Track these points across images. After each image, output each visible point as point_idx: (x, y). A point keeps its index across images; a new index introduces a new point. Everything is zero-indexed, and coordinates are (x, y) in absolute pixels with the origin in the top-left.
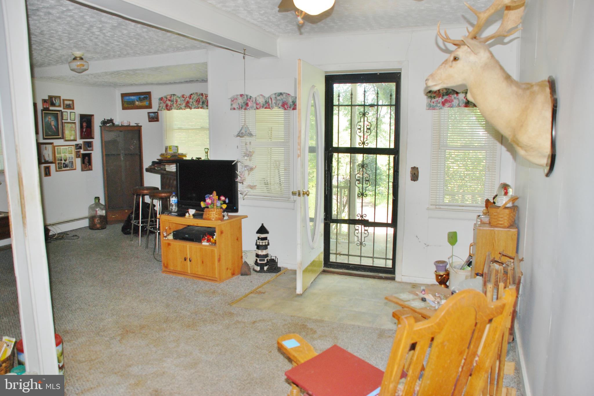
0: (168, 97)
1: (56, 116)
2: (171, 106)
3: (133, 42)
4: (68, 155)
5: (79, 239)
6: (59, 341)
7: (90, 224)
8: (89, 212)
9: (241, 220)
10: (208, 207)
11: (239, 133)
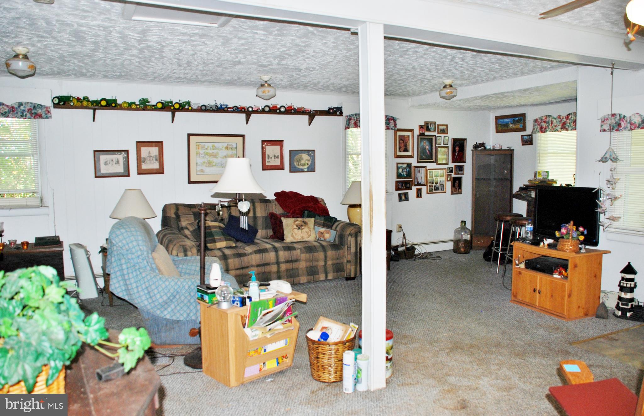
0: (543, 118)
1: (430, 141)
2: (546, 129)
3: (496, 67)
4: (439, 179)
5: (441, 261)
6: (389, 336)
7: (454, 247)
8: (455, 236)
9: (602, 255)
10: (563, 237)
11: (602, 158)
